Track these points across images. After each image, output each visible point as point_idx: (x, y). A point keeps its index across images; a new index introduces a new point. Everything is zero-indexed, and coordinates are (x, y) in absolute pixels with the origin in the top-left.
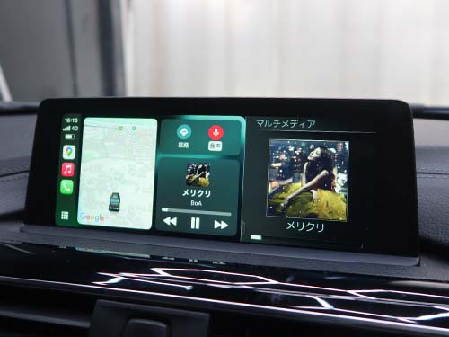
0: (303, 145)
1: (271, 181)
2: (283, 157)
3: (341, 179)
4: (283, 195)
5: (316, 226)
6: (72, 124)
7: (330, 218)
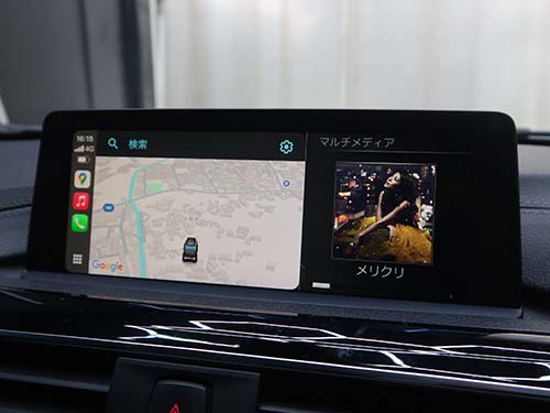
0: (379, 168)
1: (338, 215)
2: (353, 184)
3: (426, 211)
4: (353, 232)
5: (393, 270)
6: (86, 144)
7: (412, 260)
